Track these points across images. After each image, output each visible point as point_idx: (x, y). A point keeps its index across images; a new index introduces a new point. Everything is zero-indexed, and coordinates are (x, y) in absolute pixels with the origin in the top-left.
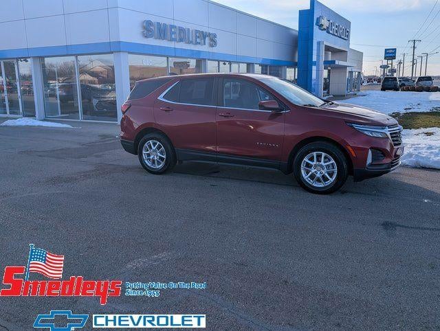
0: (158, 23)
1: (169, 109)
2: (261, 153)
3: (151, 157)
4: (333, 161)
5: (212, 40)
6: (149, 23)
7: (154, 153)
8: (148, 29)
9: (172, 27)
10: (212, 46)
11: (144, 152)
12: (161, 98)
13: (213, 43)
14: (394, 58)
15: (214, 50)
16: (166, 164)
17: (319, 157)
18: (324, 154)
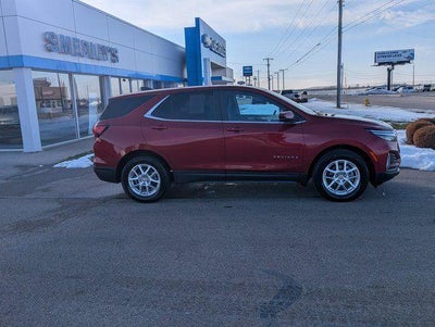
0: (62, 36)
1: (161, 127)
2: (279, 166)
3: (141, 184)
4: (355, 168)
5: (113, 55)
6: (53, 35)
7: (144, 179)
8: (51, 42)
9: (76, 40)
10: (114, 61)
11: (130, 179)
12: (148, 115)
13: (115, 59)
14: (251, 74)
15: (116, 65)
16: (161, 189)
17: (341, 164)
18: (346, 162)
